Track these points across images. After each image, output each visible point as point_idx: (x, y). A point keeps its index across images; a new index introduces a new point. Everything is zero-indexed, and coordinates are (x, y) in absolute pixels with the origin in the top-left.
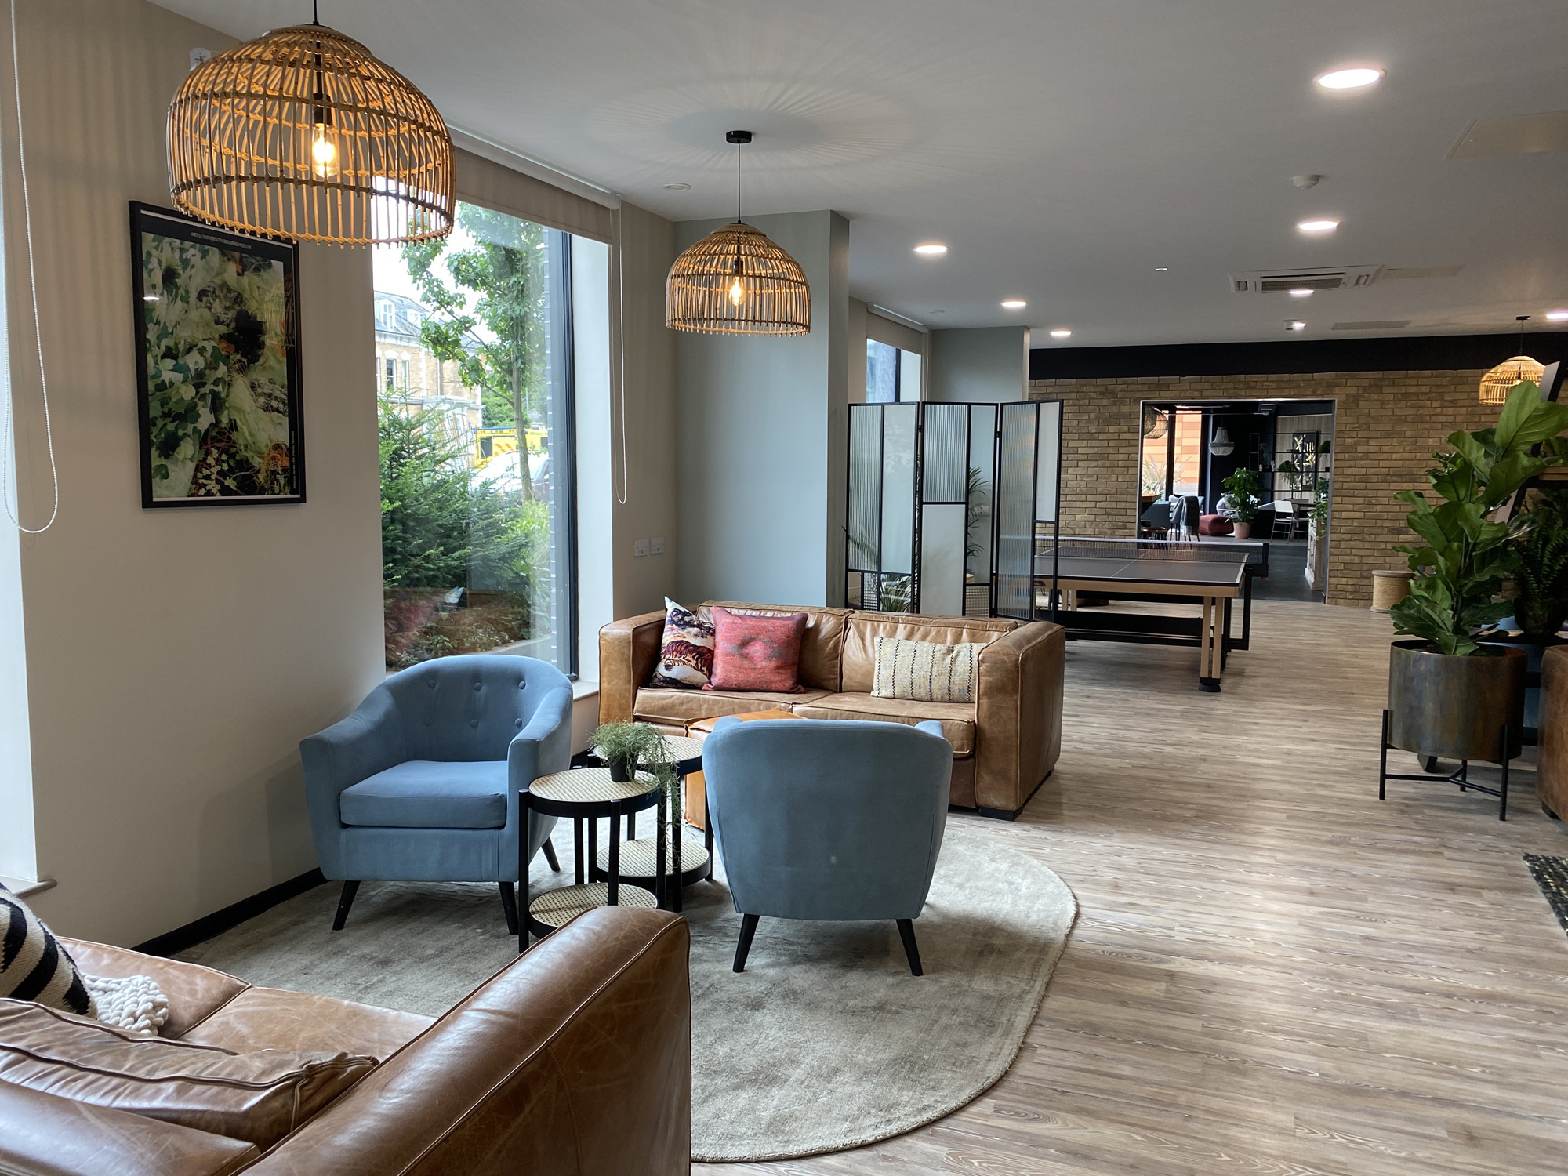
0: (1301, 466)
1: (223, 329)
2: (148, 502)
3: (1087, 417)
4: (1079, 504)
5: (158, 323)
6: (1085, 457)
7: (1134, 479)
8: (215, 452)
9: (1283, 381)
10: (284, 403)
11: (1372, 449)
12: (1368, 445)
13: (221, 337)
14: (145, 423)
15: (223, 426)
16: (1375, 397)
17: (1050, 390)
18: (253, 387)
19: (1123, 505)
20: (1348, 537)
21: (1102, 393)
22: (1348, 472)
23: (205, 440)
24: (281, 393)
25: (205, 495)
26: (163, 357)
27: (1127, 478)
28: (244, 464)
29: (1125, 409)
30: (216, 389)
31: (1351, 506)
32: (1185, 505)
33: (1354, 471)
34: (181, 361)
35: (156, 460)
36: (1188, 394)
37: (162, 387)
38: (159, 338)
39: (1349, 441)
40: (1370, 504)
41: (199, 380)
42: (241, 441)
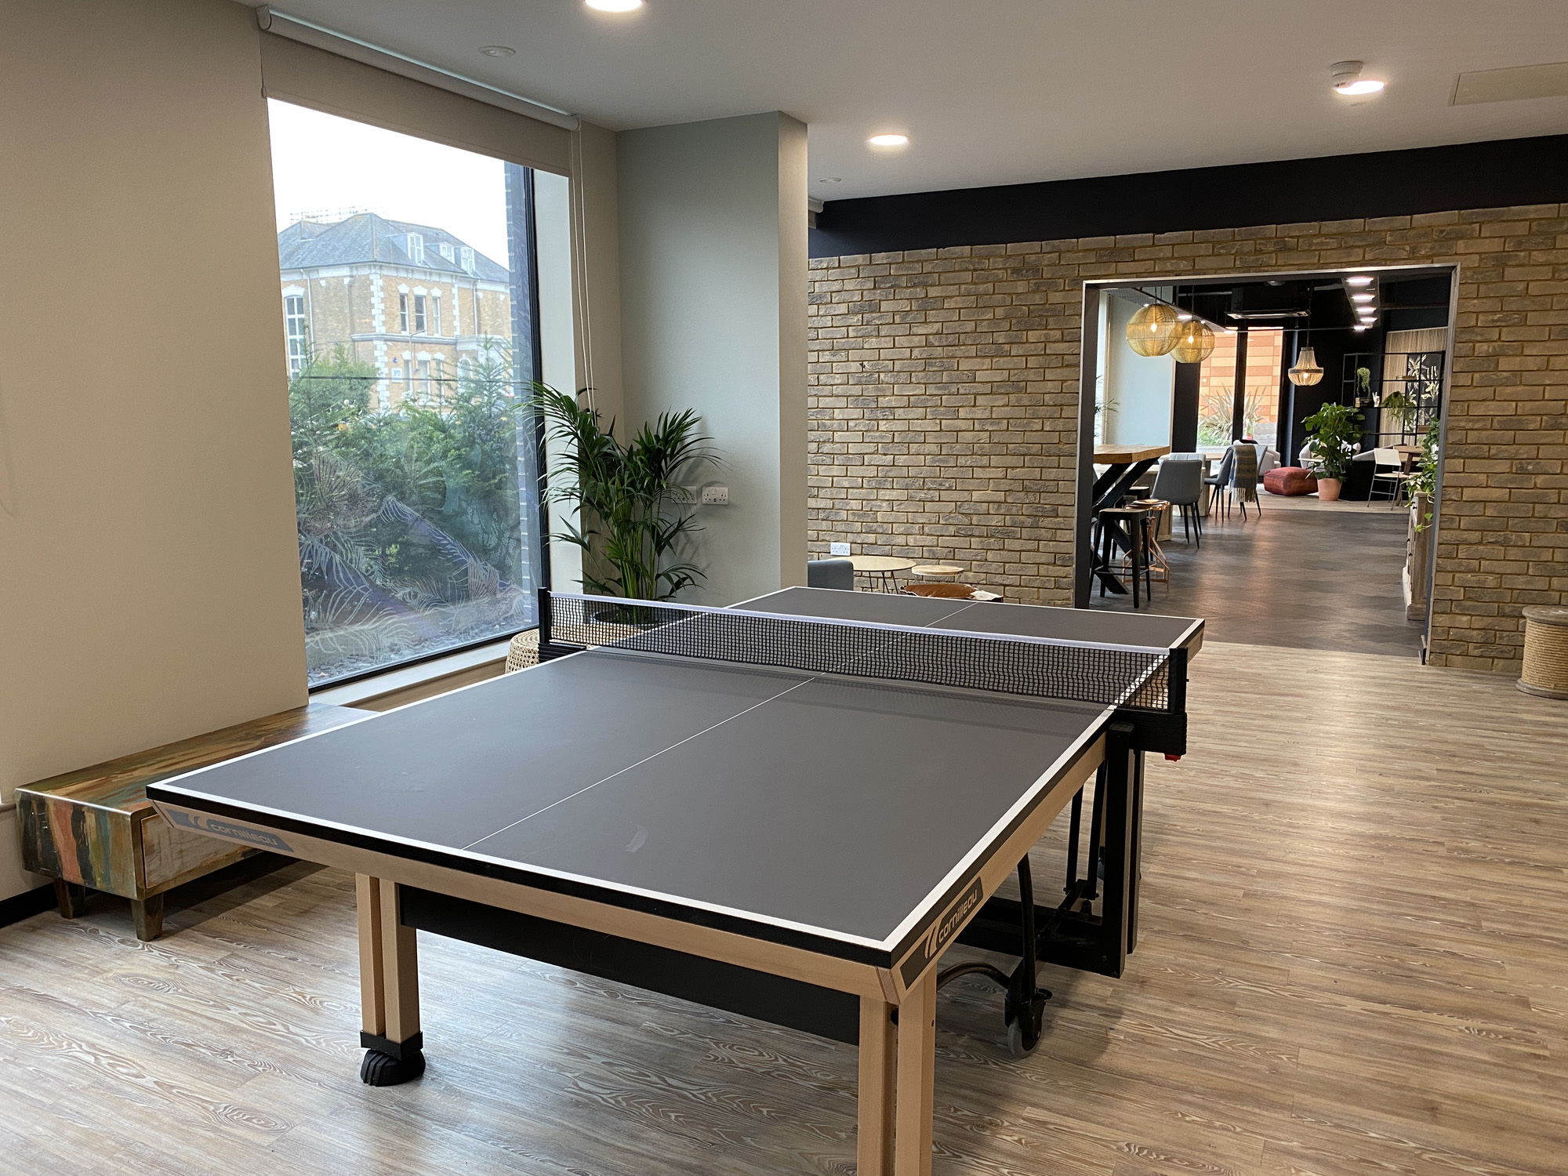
0: (1418, 399)
3: (990, 316)
4: (978, 473)
6: (987, 388)
7: (1070, 426)
9: (1351, 234)
11: (1531, 363)
12: (1522, 354)
16: (1538, 257)
17: (928, 267)
19: (1053, 473)
20: (1475, 536)
21: (1016, 271)
22: (1478, 410)
27: (1060, 425)
29: (1056, 297)
31: (1483, 477)
32: (1235, 457)
33: (1492, 408)
36: (1169, 266)
39: (1483, 348)
40: (1522, 471)
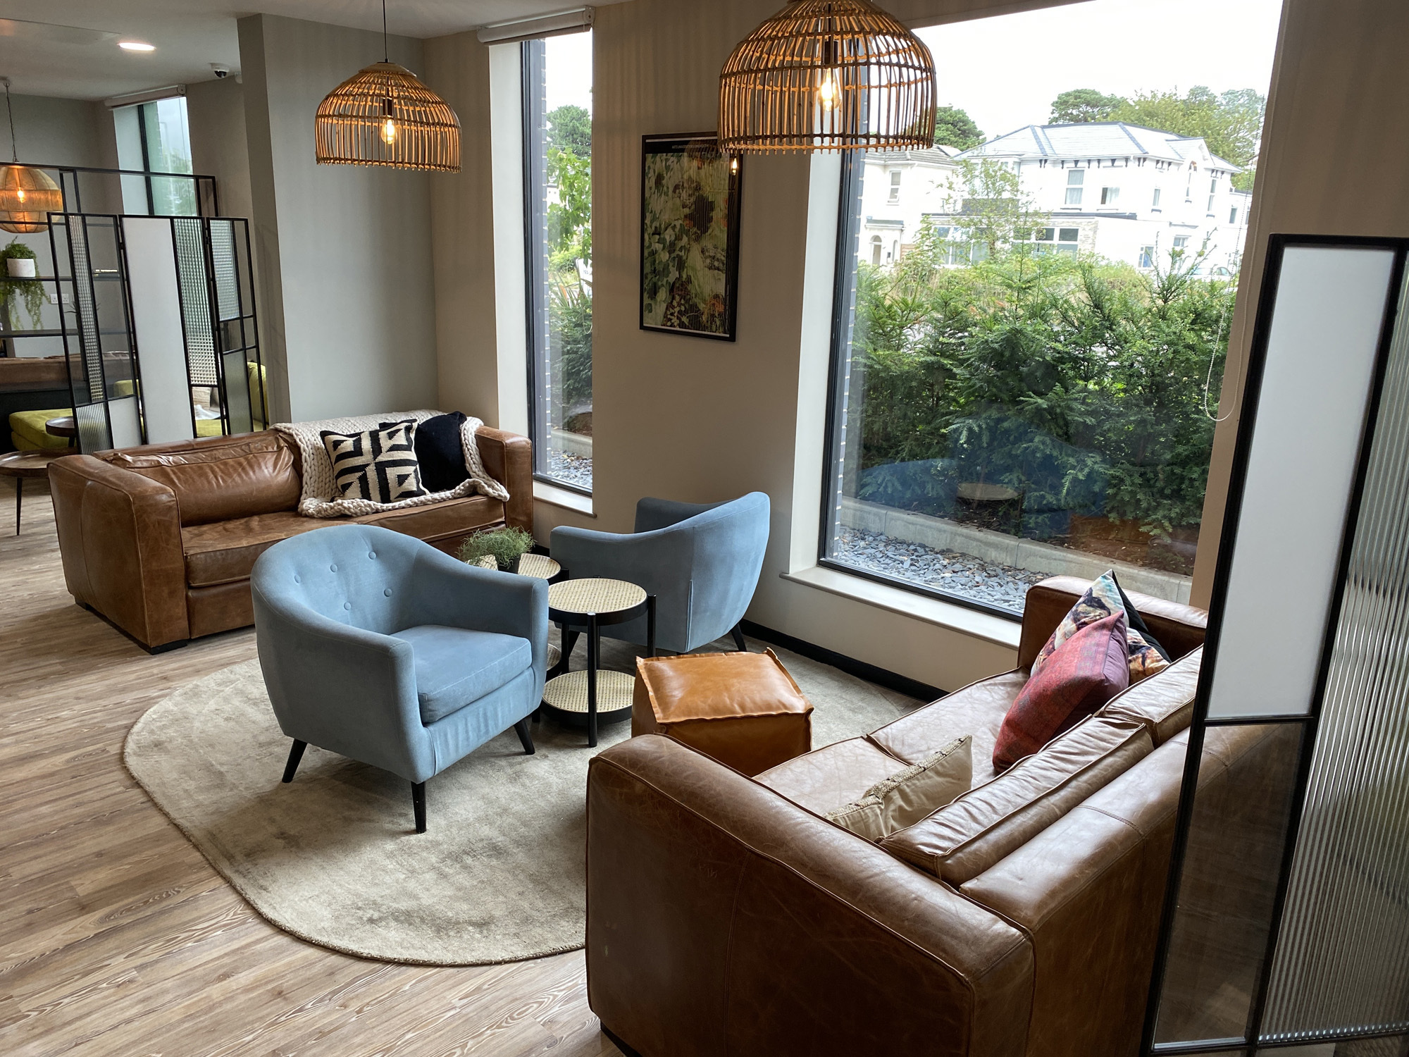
1: (687, 211)
2: (642, 327)
5: (652, 212)
8: (677, 298)
10: (723, 264)
13: (686, 216)
14: (643, 277)
15: (684, 280)
18: (703, 252)
23: (672, 289)
24: (722, 256)
25: (671, 326)
26: (653, 234)
28: (694, 308)
30: (680, 253)
34: (662, 236)
35: (646, 301)
37: (653, 253)
38: (652, 222)
41: (671, 248)
42: (693, 291)
